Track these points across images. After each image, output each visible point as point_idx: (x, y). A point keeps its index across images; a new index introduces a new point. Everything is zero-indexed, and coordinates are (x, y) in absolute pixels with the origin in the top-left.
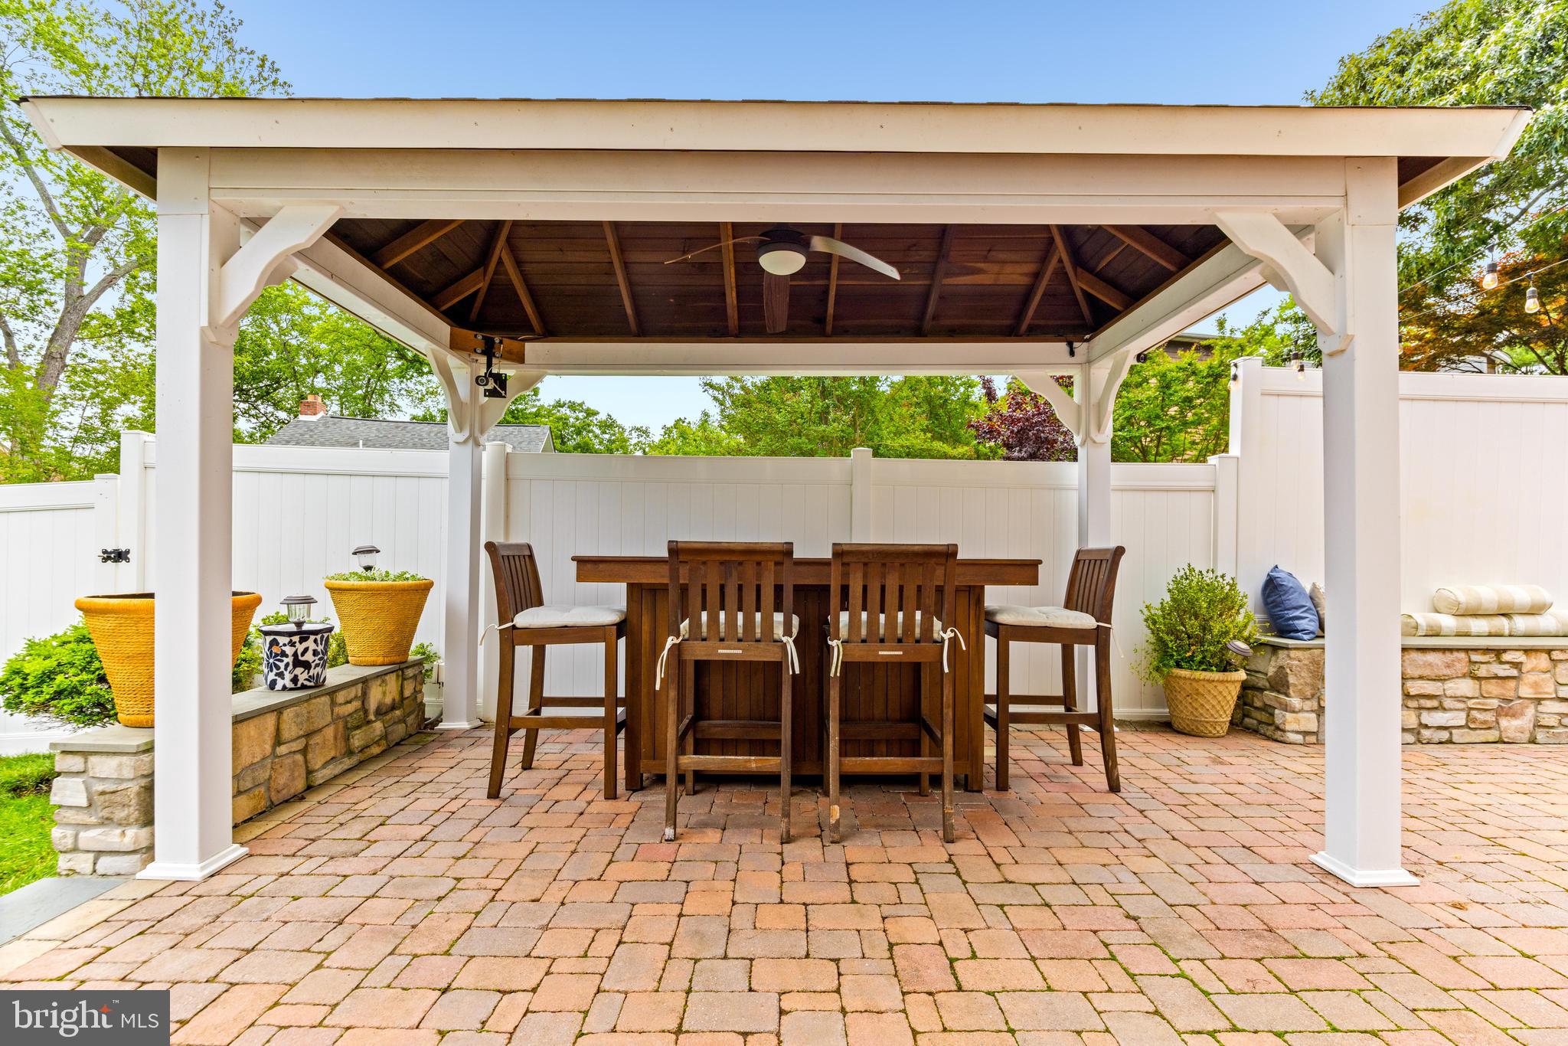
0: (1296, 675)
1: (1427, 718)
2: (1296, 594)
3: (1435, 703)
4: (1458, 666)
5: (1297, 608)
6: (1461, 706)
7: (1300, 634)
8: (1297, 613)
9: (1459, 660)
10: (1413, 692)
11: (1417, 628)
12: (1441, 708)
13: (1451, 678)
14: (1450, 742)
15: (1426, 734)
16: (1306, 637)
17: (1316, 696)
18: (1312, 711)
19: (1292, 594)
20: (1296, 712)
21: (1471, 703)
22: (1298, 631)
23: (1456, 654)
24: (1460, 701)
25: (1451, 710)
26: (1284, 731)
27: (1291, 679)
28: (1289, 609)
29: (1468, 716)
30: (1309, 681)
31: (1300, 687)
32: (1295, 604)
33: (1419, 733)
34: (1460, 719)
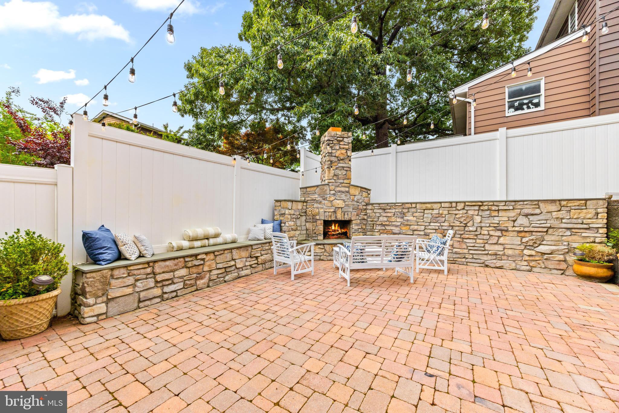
0: (91, 286)
1: (166, 289)
2: (101, 241)
3: (170, 282)
4: (180, 264)
5: (101, 248)
6: (181, 280)
7: (101, 262)
8: (101, 251)
9: (180, 262)
10: (159, 280)
11: (173, 248)
12: (173, 283)
13: (177, 270)
14: (177, 296)
15: (166, 296)
16: (103, 263)
17: (106, 294)
18: (103, 302)
19: (98, 241)
20: (92, 306)
21: (185, 278)
22: (100, 261)
23: (179, 260)
24: (181, 278)
25: (177, 283)
26: (84, 318)
27: (88, 289)
28: (96, 250)
29: (184, 283)
30: (100, 287)
31: (94, 292)
32: (99, 246)
33: (163, 297)
34: (181, 285)
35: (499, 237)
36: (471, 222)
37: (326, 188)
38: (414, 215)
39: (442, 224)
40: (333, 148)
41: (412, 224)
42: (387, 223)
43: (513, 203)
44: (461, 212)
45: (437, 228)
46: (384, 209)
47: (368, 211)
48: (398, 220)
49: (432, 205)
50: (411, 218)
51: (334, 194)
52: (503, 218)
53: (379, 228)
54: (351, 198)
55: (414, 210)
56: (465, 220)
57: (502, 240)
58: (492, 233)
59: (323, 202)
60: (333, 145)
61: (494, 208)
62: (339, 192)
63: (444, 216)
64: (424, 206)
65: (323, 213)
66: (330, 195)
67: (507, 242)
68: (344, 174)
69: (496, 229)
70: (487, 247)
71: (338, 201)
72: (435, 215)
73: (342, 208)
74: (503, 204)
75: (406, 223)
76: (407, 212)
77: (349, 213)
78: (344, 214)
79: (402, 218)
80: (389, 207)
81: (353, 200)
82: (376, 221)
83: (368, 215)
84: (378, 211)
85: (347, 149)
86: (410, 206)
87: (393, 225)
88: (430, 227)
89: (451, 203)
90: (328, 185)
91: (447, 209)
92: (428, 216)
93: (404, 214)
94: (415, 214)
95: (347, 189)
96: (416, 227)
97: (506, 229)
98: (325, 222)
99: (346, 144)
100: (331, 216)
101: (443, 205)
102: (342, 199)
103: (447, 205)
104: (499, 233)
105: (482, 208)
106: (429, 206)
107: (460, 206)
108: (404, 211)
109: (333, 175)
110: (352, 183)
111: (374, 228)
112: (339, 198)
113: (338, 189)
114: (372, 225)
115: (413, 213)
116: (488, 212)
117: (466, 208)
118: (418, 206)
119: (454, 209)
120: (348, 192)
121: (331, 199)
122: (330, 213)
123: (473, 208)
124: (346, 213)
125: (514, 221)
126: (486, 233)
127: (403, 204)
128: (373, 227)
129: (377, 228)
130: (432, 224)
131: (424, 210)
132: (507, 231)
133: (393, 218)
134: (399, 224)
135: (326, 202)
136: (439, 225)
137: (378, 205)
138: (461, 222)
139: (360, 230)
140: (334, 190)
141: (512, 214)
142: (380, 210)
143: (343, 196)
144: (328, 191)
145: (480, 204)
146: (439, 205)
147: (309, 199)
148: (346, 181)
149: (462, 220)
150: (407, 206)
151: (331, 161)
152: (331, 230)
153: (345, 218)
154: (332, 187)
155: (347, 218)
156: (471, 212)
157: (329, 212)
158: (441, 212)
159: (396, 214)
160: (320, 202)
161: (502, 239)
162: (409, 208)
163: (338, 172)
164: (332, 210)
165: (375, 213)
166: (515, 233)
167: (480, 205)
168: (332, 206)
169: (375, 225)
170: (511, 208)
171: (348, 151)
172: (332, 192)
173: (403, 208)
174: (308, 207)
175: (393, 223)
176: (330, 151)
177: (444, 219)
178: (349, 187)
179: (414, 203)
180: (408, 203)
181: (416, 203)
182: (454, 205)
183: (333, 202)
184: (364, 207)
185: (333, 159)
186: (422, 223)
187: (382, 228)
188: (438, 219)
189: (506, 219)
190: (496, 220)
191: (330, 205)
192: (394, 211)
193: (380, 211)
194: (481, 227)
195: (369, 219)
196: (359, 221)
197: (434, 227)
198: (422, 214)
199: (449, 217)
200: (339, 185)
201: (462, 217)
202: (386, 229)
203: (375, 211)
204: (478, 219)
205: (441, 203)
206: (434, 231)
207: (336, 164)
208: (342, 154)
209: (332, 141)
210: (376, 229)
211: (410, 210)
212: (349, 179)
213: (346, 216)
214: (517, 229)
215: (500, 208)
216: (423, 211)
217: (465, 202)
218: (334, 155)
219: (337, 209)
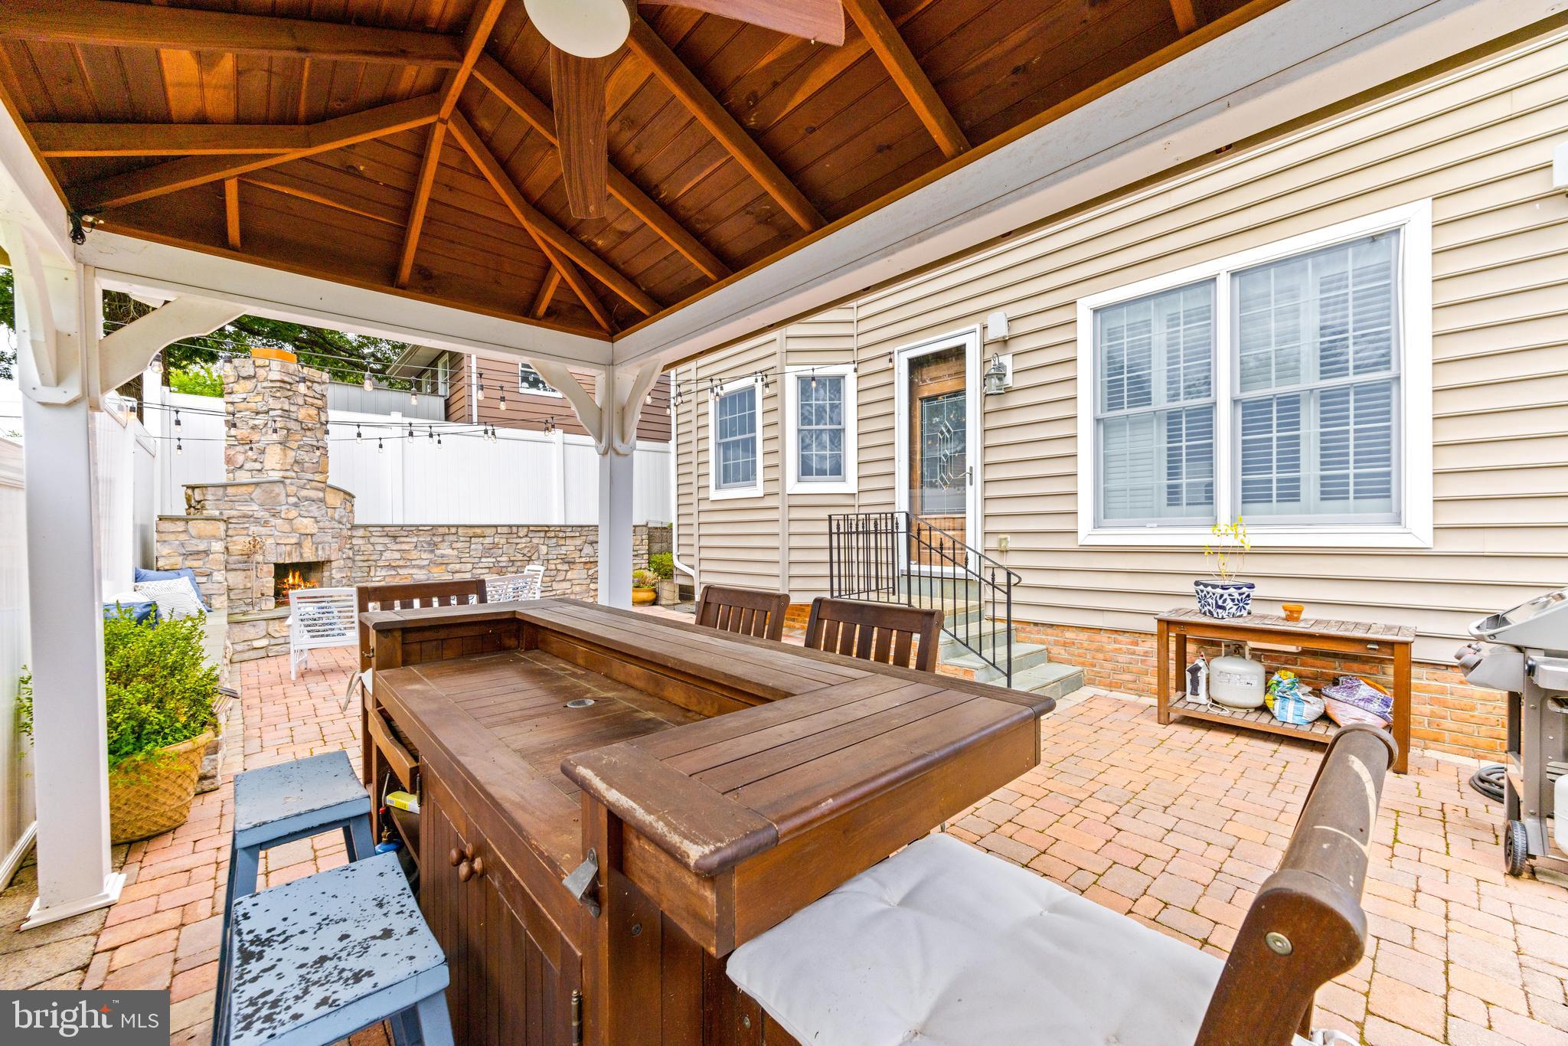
35: (567, 571)
36: (536, 554)
37: (278, 489)
38: (453, 546)
39: (498, 559)
40: (292, 402)
41: (450, 561)
42: (401, 563)
43: (579, 529)
44: (524, 540)
45: (492, 565)
46: (395, 537)
47: (355, 541)
48: (425, 556)
49: (483, 529)
50: (449, 551)
51: (296, 505)
52: (569, 548)
53: (384, 573)
54: (329, 514)
55: (454, 538)
56: (529, 551)
57: (570, 575)
58: (559, 567)
59: (273, 521)
60: (291, 393)
61: (561, 535)
62: (307, 499)
63: (500, 546)
64: (471, 532)
65: (273, 546)
66: (287, 507)
67: (575, 577)
68: (314, 461)
69: (564, 561)
70: (555, 586)
71: (306, 521)
72: (487, 546)
73: (312, 535)
74: (570, 529)
75: (440, 560)
76: (441, 542)
77: (327, 547)
78: (317, 549)
79: (432, 551)
80: (406, 533)
81: (333, 518)
82: (375, 561)
83: (356, 548)
84: (381, 540)
85: (319, 408)
86: (447, 531)
87: (414, 567)
88: (481, 565)
89: (510, 526)
90: (282, 482)
91: (505, 536)
92: (477, 546)
93: (435, 545)
94: (455, 545)
95: (321, 495)
96: (458, 567)
97: (573, 560)
98: (277, 566)
99: (319, 396)
100: (290, 554)
101: (500, 530)
102: (311, 514)
103: (505, 530)
104: (566, 567)
105: (548, 535)
106: (478, 531)
107: (523, 532)
108: (435, 539)
109: (293, 461)
110: (329, 482)
111: (372, 574)
112: (306, 514)
113: (304, 493)
114: (367, 569)
115: (452, 542)
116: (554, 540)
117: (530, 535)
118: (461, 531)
119: (515, 536)
120: (322, 500)
121: (291, 516)
122: (288, 548)
123: (538, 535)
124: (320, 546)
125: (581, 551)
126: (553, 567)
127: (434, 526)
128: (369, 573)
129: (378, 574)
130: (483, 560)
131: (471, 537)
132: (574, 563)
133: (415, 552)
134: (426, 563)
135: (280, 521)
136: (494, 560)
137: (380, 529)
138: (524, 555)
139: (344, 581)
140: (295, 495)
141: (578, 542)
142: (386, 538)
143: (314, 509)
144: (283, 498)
145: (547, 529)
146: (493, 530)
147: (234, 513)
148: (318, 477)
149: (525, 552)
150: (441, 530)
151: (288, 430)
152: (287, 586)
153: (318, 556)
154: (292, 489)
155: (321, 556)
156: (535, 541)
157: (285, 545)
158: (496, 540)
159: (419, 545)
160: (265, 522)
161: (569, 573)
162: (444, 535)
163: (303, 455)
164: (294, 541)
165: (373, 544)
166: (582, 565)
167: (545, 530)
168: (293, 531)
169: (373, 569)
170: (578, 534)
171: (321, 413)
172: (293, 500)
173: (434, 535)
174: (230, 532)
175: (414, 563)
176: (287, 408)
177: (500, 551)
178: (323, 490)
179: (453, 526)
180: (443, 526)
181: (457, 526)
182: (515, 530)
183: (294, 521)
184: (349, 533)
185: (292, 425)
186: (469, 560)
187: (389, 573)
188: (492, 551)
189: (573, 548)
190: (563, 550)
191: (287, 527)
192: (415, 539)
193: (386, 540)
194: (548, 560)
195: (357, 558)
196: (342, 562)
197: (487, 565)
198: (467, 545)
199: (508, 549)
200: (305, 484)
201: (526, 547)
202: (398, 574)
203: (372, 540)
204: (544, 549)
205: (496, 526)
206: (487, 571)
207: (298, 437)
208: (310, 416)
209: (290, 384)
210: (375, 576)
211: (446, 537)
212: (324, 472)
213: (320, 552)
214: (583, 560)
215: (568, 534)
216: (468, 539)
217: (528, 526)
218: (293, 416)
219: (302, 537)
